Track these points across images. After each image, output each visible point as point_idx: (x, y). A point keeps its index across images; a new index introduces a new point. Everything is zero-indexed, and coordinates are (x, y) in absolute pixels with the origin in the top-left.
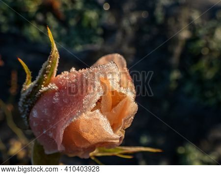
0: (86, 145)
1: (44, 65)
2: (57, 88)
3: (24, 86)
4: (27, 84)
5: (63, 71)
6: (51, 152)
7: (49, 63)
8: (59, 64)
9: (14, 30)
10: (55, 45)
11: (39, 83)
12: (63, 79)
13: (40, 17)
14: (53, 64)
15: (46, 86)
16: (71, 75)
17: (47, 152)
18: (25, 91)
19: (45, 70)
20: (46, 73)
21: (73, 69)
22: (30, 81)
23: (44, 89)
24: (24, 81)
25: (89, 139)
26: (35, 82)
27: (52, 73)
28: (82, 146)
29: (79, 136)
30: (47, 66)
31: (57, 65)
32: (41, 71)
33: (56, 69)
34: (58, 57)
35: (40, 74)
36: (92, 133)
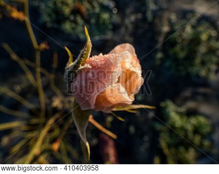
0: (110, 105)
1: (82, 51)
2: (91, 67)
3: (67, 65)
4: (70, 63)
5: (94, 55)
6: (86, 109)
7: (85, 50)
8: (91, 51)
9: (55, 26)
10: (89, 38)
11: (78, 63)
12: (94, 61)
13: (72, 18)
14: (88, 50)
15: (83, 65)
16: (99, 58)
17: (83, 109)
18: (68, 68)
19: (82, 55)
20: (83, 57)
21: (101, 54)
22: (72, 62)
23: (81, 67)
24: (68, 61)
25: (112, 102)
26: (75, 62)
27: (87, 57)
28: (107, 106)
29: (105, 99)
30: (83, 52)
31: (90, 51)
32: (80, 55)
33: (89, 54)
34: (91, 46)
35: (79, 57)
36: (114, 98)
